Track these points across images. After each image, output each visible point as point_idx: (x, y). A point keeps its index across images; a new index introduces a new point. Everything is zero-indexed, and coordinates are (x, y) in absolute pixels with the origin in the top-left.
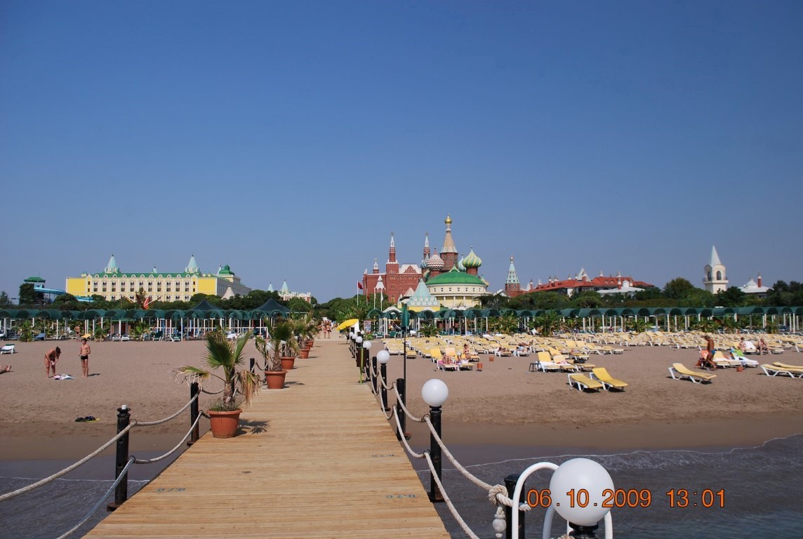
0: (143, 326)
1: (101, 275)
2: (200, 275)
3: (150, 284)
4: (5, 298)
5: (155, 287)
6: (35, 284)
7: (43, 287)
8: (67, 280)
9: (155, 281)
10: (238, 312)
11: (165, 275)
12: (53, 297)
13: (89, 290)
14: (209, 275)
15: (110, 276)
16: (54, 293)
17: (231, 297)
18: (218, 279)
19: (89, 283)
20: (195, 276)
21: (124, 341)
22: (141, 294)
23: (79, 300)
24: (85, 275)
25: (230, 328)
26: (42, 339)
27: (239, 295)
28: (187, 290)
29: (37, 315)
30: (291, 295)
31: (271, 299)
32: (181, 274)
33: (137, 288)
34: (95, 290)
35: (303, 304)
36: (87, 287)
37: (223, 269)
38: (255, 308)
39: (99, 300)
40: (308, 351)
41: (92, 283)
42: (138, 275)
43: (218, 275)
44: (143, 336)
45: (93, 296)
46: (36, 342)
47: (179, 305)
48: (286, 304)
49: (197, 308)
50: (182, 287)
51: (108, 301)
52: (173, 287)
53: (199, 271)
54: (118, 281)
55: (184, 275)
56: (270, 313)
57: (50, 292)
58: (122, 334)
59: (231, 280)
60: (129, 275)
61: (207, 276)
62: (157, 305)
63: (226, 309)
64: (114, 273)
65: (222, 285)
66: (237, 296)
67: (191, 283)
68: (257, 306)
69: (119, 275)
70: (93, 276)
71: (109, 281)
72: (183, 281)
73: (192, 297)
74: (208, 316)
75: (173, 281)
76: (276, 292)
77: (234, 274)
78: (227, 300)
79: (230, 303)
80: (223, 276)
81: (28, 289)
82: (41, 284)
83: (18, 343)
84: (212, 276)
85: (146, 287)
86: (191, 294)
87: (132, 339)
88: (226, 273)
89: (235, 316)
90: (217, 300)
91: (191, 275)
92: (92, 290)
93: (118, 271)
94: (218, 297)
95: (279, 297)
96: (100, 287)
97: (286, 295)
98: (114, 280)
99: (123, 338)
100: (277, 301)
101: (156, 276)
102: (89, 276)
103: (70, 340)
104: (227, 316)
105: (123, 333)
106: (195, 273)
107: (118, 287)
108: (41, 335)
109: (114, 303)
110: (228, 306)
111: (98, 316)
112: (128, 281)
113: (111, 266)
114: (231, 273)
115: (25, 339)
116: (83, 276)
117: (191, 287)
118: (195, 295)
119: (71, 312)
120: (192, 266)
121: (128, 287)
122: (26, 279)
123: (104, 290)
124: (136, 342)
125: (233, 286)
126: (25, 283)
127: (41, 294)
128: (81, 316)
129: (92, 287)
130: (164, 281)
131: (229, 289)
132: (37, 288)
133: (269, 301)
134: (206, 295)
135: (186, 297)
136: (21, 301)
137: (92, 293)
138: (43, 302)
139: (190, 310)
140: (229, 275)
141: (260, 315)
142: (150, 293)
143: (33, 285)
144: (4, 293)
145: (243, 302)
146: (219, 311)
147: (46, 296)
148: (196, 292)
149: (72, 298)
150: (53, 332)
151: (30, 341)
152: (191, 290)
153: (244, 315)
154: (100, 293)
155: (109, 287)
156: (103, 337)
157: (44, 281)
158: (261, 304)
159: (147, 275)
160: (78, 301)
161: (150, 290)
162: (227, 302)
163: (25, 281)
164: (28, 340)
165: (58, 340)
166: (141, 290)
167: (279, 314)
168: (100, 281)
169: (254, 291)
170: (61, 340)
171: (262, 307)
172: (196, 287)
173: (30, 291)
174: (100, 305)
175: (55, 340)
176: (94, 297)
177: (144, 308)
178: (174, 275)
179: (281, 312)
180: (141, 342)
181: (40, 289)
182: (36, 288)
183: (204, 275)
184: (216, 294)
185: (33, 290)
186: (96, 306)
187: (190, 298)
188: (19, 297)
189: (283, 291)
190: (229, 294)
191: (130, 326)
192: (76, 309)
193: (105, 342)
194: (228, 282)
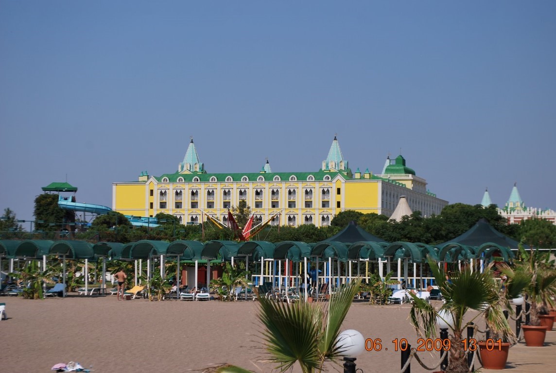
0: (238, 272)
1: (172, 179)
2: (350, 176)
3: (257, 193)
4: (9, 220)
5: (267, 199)
6: (62, 195)
7: (73, 200)
8: (114, 187)
9: (267, 188)
10: (413, 247)
11: (285, 177)
12: (90, 218)
13: (152, 204)
14: (367, 176)
15: (188, 178)
16: (91, 210)
17: (405, 218)
18: (383, 182)
19: (152, 191)
20: (339, 177)
21: (201, 300)
22: (242, 211)
23: (134, 224)
24: (145, 178)
25: (399, 278)
26: (60, 294)
27: (420, 213)
28: (325, 204)
29: (52, 250)
30: (526, 215)
31: (482, 221)
32: (315, 175)
33: (235, 201)
34: (163, 205)
35: (547, 231)
36: (148, 199)
37: (394, 162)
38: (451, 239)
39: (168, 222)
40: (544, 331)
41: (157, 193)
42: (236, 178)
43: (383, 175)
44: (236, 291)
45: (158, 216)
46: (50, 300)
47: (309, 233)
48: (512, 231)
49: (335, 240)
50: (317, 199)
51: (183, 226)
52: (300, 199)
53: (347, 168)
54: (202, 189)
55: (319, 176)
56: (477, 248)
57: (85, 210)
58: (199, 288)
59: (409, 185)
60: (221, 178)
61: (362, 178)
62: (267, 232)
63: (392, 239)
64: (195, 173)
65: (391, 193)
66: (416, 215)
67: (333, 192)
68: (456, 234)
69: (204, 176)
70: (159, 179)
71: (186, 189)
72: (317, 188)
73: (335, 218)
74: (354, 253)
75: (300, 188)
76: (493, 207)
77: (413, 173)
78: (397, 224)
79: (403, 229)
80: (393, 177)
81: (50, 204)
82: (70, 195)
83: (19, 300)
84: (373, 178)
85: (251, 200)
86: (333, 212)
87: (216, 296)
88: (397, 171)
89: (408, 255)
90: (379, 223)
91: (333, 175)
92: (157, 205)
93: (202, 169)
94: (384, 218)
95: (500, 218)
96: (171, 200)
97: (514, 214)
98: (195, 186)
99: (202, 294)
100: (494, 225)
101: (268, 178)
102: (152, 179)
103: (108, 297)
104: (391, 255)
105: (202, 285)
106: (340, 171)
107: (202, 199)
108: (60, 287)
109: (193, 229)
110: (398, 236)
111: (155, 252)
112: (219, 189)
113: (190, 160)
114: (408, 171)
115: (30, 294)
116: (141, 179)
117: (333, 198)
118: (340, 214)
119: (109, 244)
120: (334, 158)
121: (218, 199)
122: (45, 186)
123: (178, 205)
124: (222, 303)
125: (412, 197)
126: (43, 193)
127: (70, 214)
128: (125, 253)
129: (156, 200)
130: (283, 188)
131: (403, 202)
132: (65, 202)
133: (477, 225)
134: (361, 214)
135: (323, 219)
136: (38, 226)
137: (155, 212)
138: (73, 228)
139: (323, 242)
140: (403, 176)
141: (459, 251)
142: (258, 209)
143: (56, 198)
144: (9, 212)
145: (427, 228)
146: (375, 245)
147: (79, 215)
148: (344, 208)
149: (122, 220)
150: (80, 282)
151: (38, 297)
152: (333, 204)
153: (425, 252)
154: (170, 210)
155: (186, 199)
156: (164, 293)
157: (74, 190)
158: (463, 232)
159: (252, 177)
160: (131, 227)
161: (258, 204)
162: (396, 226)
163: (44, 189)
164: (36, 295)
165: (88, 296)
166: (243, 204)
167: (497, 253)
168: (171, 189)
169: (453, 206)
170: (94, 296)
171: (464, 236)
172: (341, 198)
173: (52, 207)
174: (169, 232)
175: (83, 296)
176: (160, 217)
177: (242, 238)
178: (301, 177)
179: (501, 248)
180: (230, 303)
181: (69, 203)
182: (62, 202)
183: (357, 176)
184: (379, 213)
185: (57, 204)
186: (162, 235)
187: (331, 218)
188: (34, 218)
189: (511, 205)
190: (401, 212)
191: (215, 273)
192: (124, 240)
193: (167, 302)
194: (404, 188)
